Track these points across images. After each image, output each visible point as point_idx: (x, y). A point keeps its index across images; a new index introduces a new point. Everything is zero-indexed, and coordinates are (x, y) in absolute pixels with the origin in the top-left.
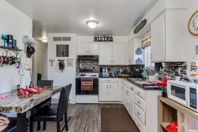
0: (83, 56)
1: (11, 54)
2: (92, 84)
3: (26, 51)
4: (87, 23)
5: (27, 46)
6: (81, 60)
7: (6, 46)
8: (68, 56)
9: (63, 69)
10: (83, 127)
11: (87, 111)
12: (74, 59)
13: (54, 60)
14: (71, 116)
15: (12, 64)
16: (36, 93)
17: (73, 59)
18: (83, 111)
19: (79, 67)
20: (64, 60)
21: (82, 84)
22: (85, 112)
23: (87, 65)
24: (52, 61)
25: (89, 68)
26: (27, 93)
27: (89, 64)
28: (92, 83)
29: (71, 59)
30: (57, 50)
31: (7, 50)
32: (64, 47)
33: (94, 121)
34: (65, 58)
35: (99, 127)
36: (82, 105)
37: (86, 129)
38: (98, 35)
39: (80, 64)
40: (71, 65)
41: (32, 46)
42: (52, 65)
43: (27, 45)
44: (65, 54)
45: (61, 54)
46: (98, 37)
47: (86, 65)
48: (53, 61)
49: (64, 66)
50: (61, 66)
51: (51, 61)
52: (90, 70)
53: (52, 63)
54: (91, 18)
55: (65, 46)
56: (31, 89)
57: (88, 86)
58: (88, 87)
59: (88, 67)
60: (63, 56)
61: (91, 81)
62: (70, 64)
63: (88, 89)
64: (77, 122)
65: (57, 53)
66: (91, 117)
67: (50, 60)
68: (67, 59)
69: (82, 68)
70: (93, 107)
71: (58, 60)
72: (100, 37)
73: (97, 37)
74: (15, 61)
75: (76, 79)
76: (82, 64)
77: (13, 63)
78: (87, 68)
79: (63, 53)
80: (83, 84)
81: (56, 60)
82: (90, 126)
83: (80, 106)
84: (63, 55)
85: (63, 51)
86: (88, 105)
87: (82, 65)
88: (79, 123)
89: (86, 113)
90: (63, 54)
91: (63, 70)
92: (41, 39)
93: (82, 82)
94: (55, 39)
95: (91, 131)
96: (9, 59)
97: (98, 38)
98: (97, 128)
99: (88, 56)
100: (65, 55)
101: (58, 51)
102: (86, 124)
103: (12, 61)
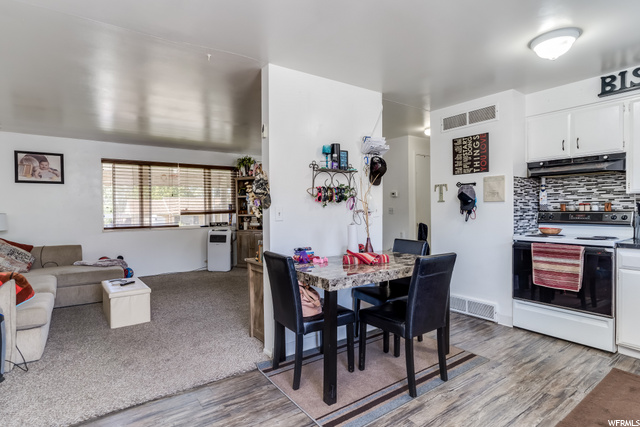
0: (550, 162)
1: (340, 180)
2: (580, 270)
3: (369, 171)
4: (530, 45)
5: (370, 160)
6: (543, 180)
7: (329, 167)
8: (486, 169)
9: (469, 212)
10: (496, 394)
11: (538, 361)
12: (506, 180)
13: (446, 185)
14: (475, 353)
15: (338, 201)
16: (372, 264)
17: (503, 178)
18: (524, 355)
19: (538, 204)
20: (474, 184)
21: (534, 265)
22: (531, 361)
23: (575, 197)
24: (441, 187)
25: (582, 208)
26: (356, 261)
27: (584, 190)
28: (578, 265)
29: (496, 178)
30: (455, 154)
31: (332, 174)
32: (473, 141)
33: (545, 395)
34: (477, 177)
35: (553, 419)
36: (537, 337)
37: (500, 400)
38: (624, 64)
39: (543, 195)
40: (496, 198)
41: (381, 156)
42: (441, 201)
43: (370, 156)
44: (477, 164)
45: (465, 166)
46: (623, 74)
47: (568, 197)
48: (444, 188)
49: (474, 202)
50: (467, 202)
51: (438, 189)
52: (586, 215)
53: (441, 193)
54: (548, 24)
55: (477, 140)
56: (365, 254)
57: (560, 274)
58: (563, 280)
59: (580, 201)
60: (472, 172)
61: (576, 256)
62: (494, 196)
63: (560, 283)
64: (485, 373)
65: (454, 164)
66: (544, 382)
67: (436, 186)
68: (485, 180)
69: (551, 208)
70: (575, 357)
71: (459, 185)
72: (630, 70)
73: (616, 73)
74: (347, 195)
75: (514, 246)
76: (551, 191)
77: (342, 198)
78: (572, 208)
79: (472, 161)
80: (540, 263)
81: (452, 182)
82: (519, 399)
83: (525, 338)
84: (472, 168)
85: (472, 155)
86: (559, 346)
87: (549, 195)
88: (491, 379)
89: (532, 364)
90: (471, 166)
91: (472, 215)
92: (421, 129)
93: (534, 258)
94: (449, 123)
95: (515, 412)
96: (335, 191)
97: (619, 78)
98: (543, 415)
99: (570, 159)
100: (477, 168)
101: (457, 158)
102: (511, 390)
103: (340, 195)
